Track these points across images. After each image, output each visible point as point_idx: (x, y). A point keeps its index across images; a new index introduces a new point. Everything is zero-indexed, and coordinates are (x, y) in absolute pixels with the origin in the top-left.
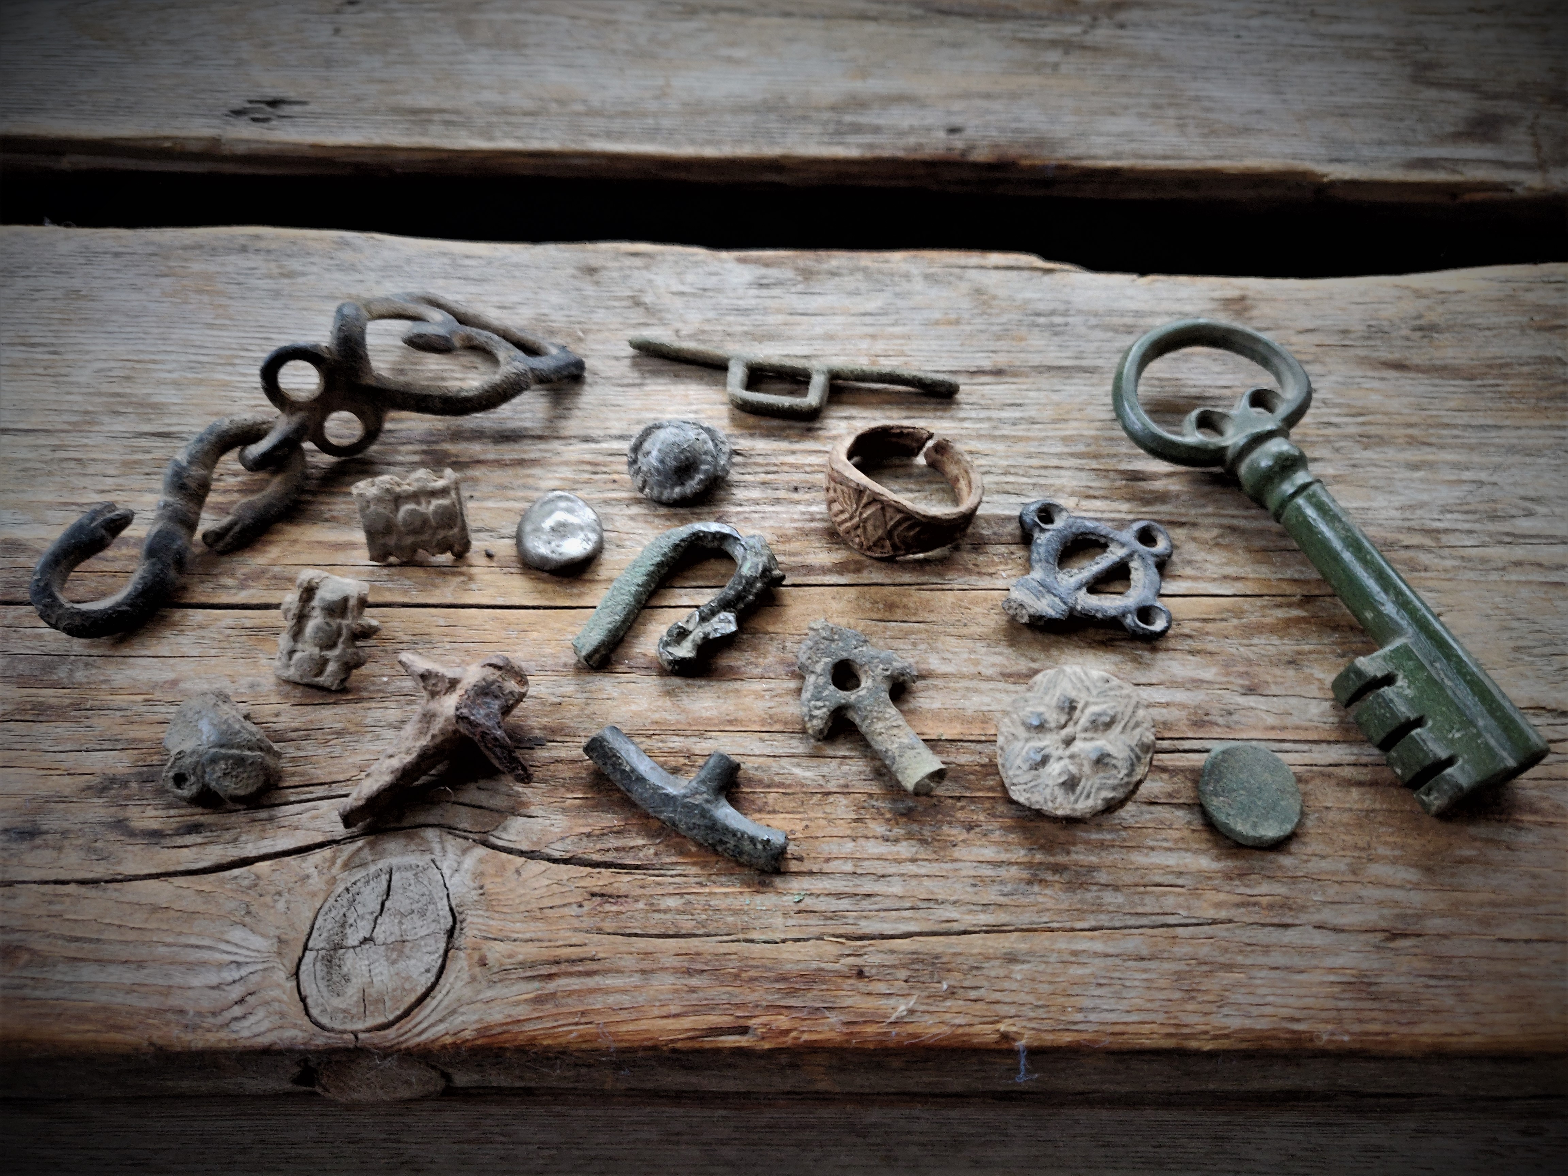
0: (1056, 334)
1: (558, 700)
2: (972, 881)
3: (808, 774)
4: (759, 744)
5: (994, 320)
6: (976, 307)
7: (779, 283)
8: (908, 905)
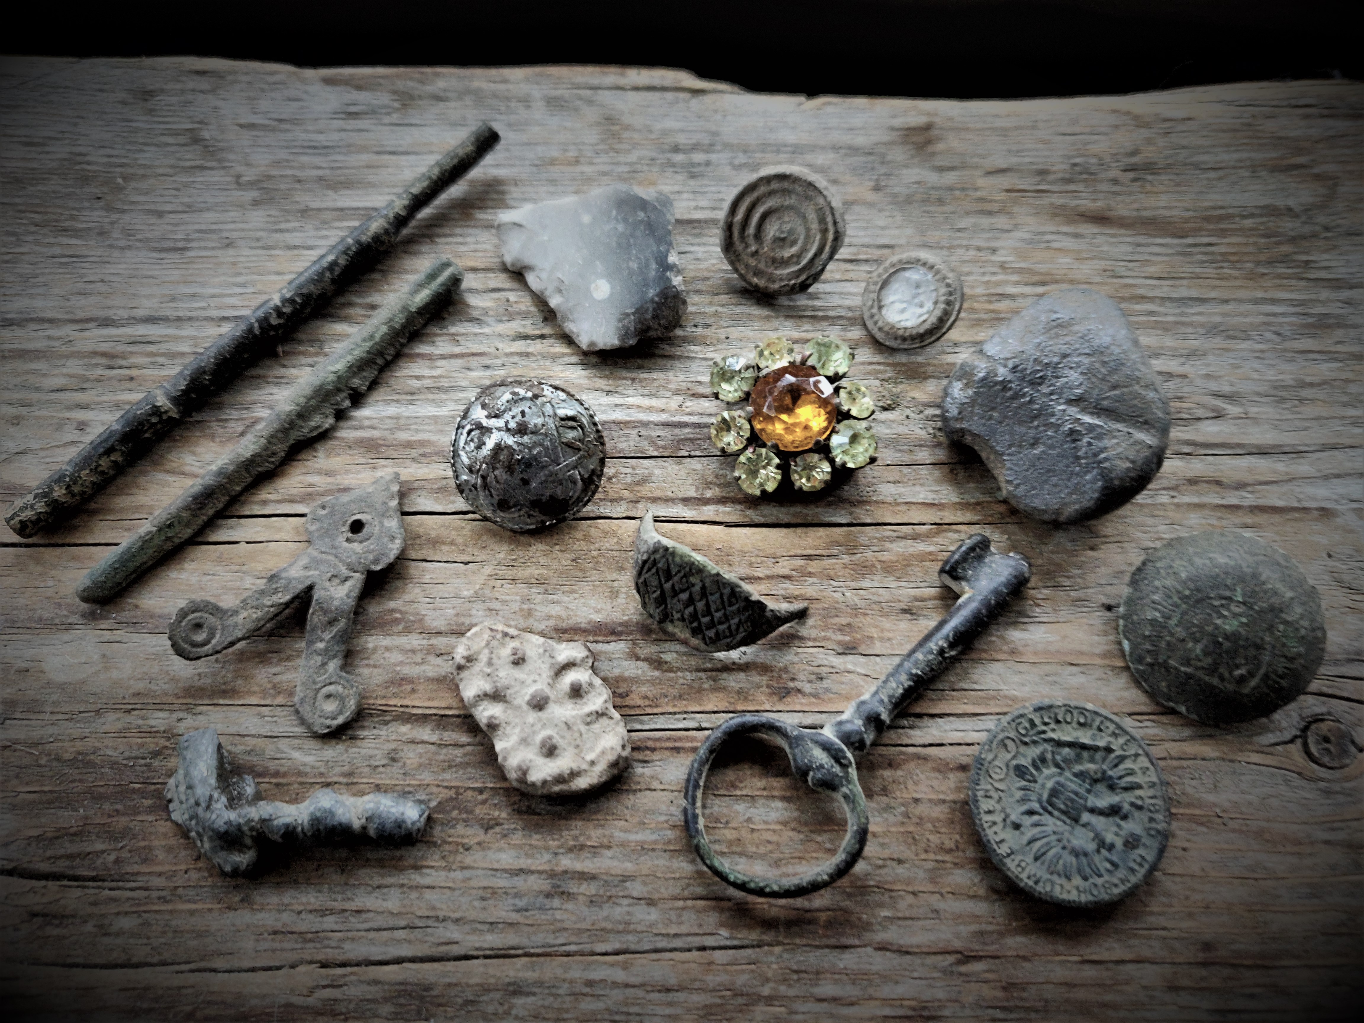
0: (693, 176)
1: (25, 665)
2: (481, 892)
3: (309, 759)
4: (256, 720)
5: (621, 158)
6: (603, 141)
7: (372, 112)
8: (403, 923)
